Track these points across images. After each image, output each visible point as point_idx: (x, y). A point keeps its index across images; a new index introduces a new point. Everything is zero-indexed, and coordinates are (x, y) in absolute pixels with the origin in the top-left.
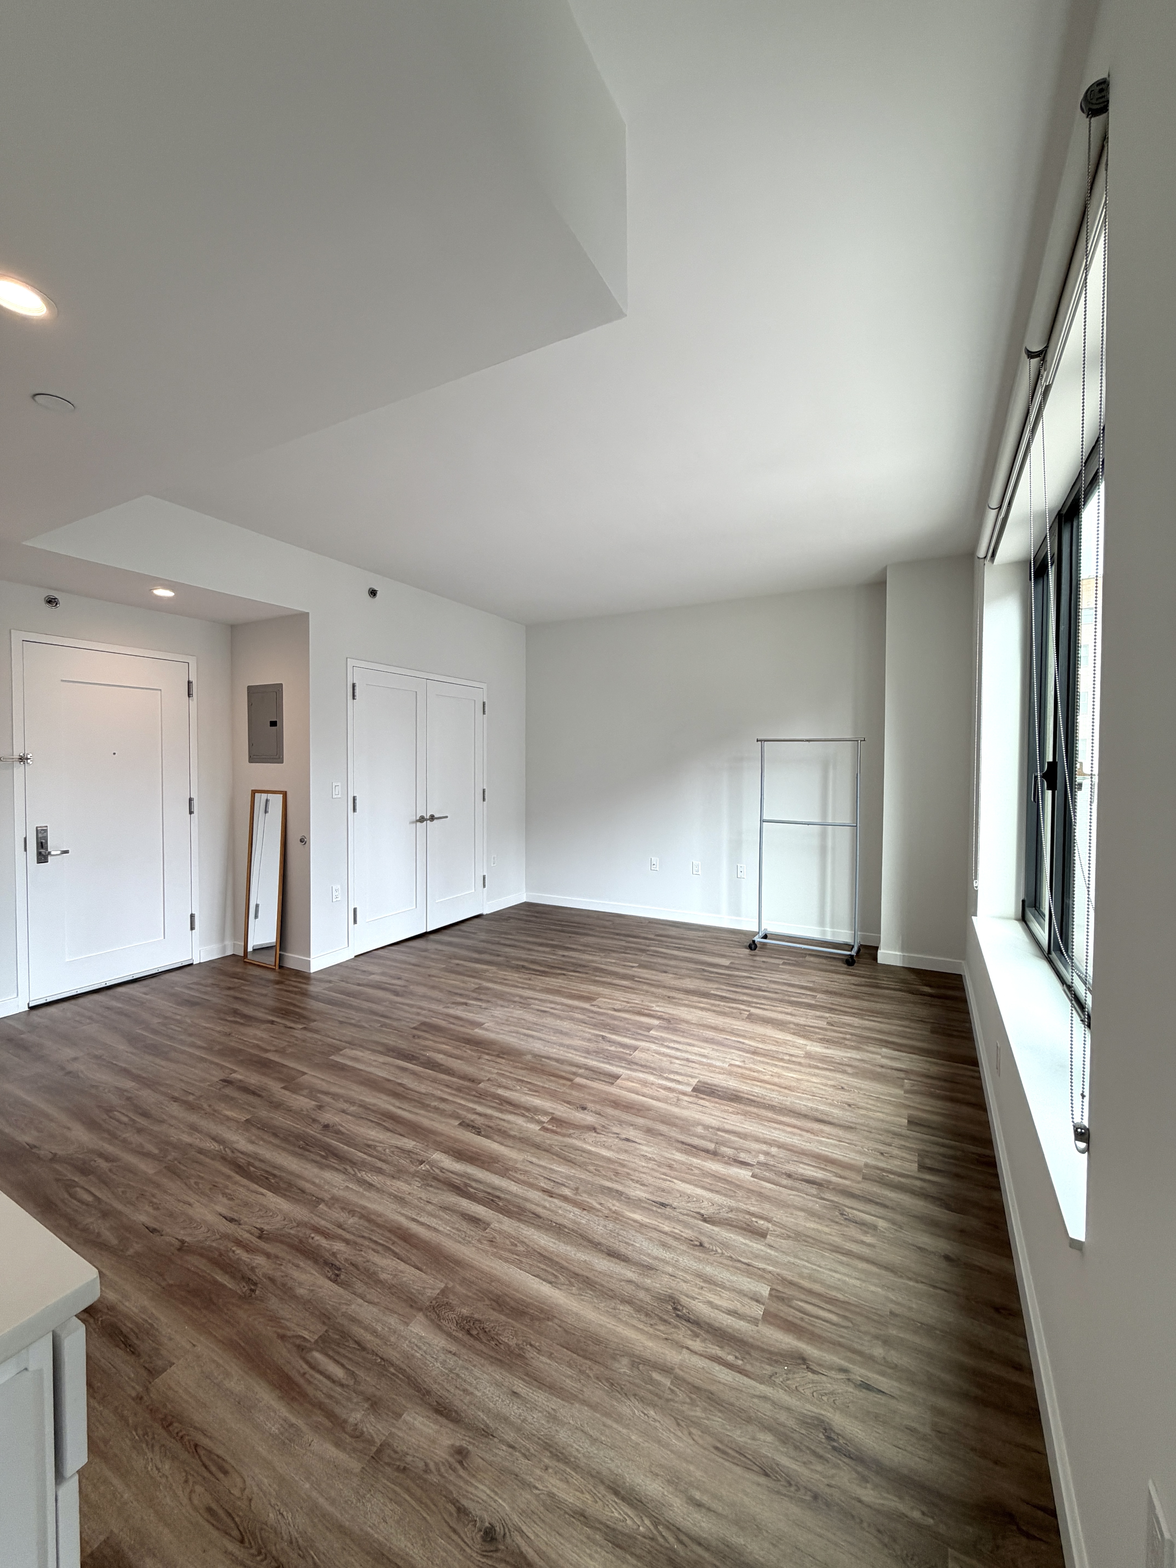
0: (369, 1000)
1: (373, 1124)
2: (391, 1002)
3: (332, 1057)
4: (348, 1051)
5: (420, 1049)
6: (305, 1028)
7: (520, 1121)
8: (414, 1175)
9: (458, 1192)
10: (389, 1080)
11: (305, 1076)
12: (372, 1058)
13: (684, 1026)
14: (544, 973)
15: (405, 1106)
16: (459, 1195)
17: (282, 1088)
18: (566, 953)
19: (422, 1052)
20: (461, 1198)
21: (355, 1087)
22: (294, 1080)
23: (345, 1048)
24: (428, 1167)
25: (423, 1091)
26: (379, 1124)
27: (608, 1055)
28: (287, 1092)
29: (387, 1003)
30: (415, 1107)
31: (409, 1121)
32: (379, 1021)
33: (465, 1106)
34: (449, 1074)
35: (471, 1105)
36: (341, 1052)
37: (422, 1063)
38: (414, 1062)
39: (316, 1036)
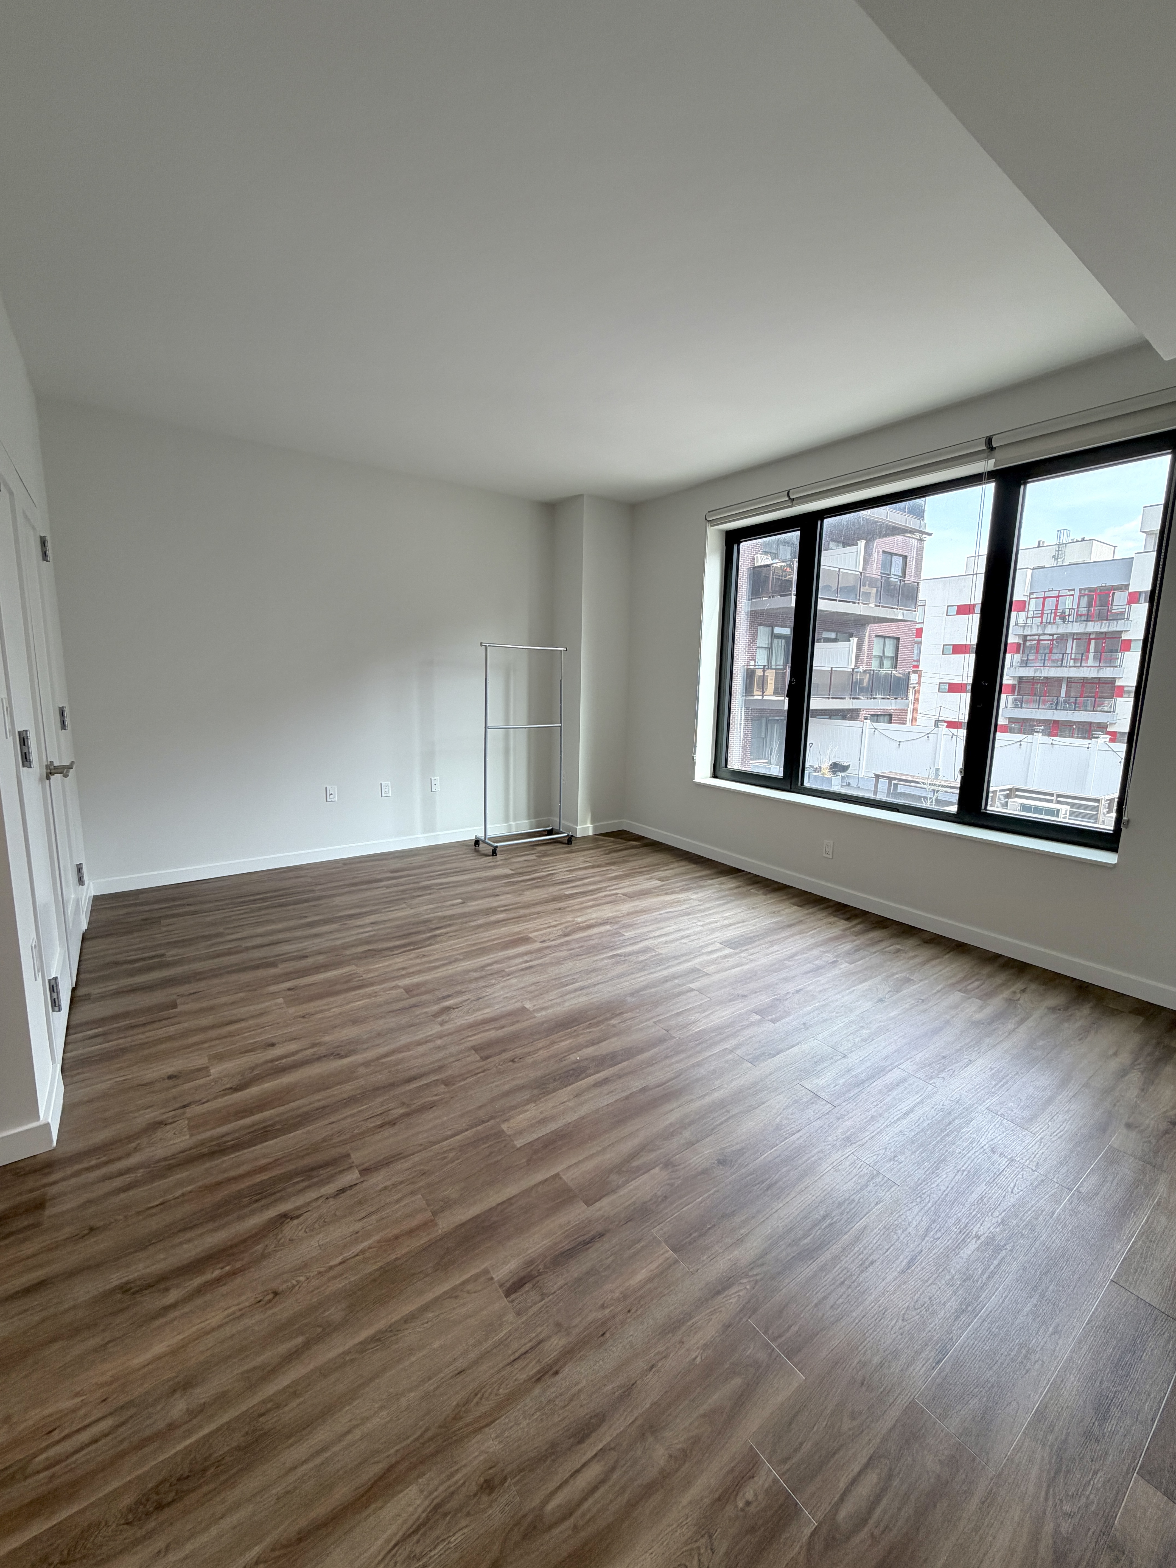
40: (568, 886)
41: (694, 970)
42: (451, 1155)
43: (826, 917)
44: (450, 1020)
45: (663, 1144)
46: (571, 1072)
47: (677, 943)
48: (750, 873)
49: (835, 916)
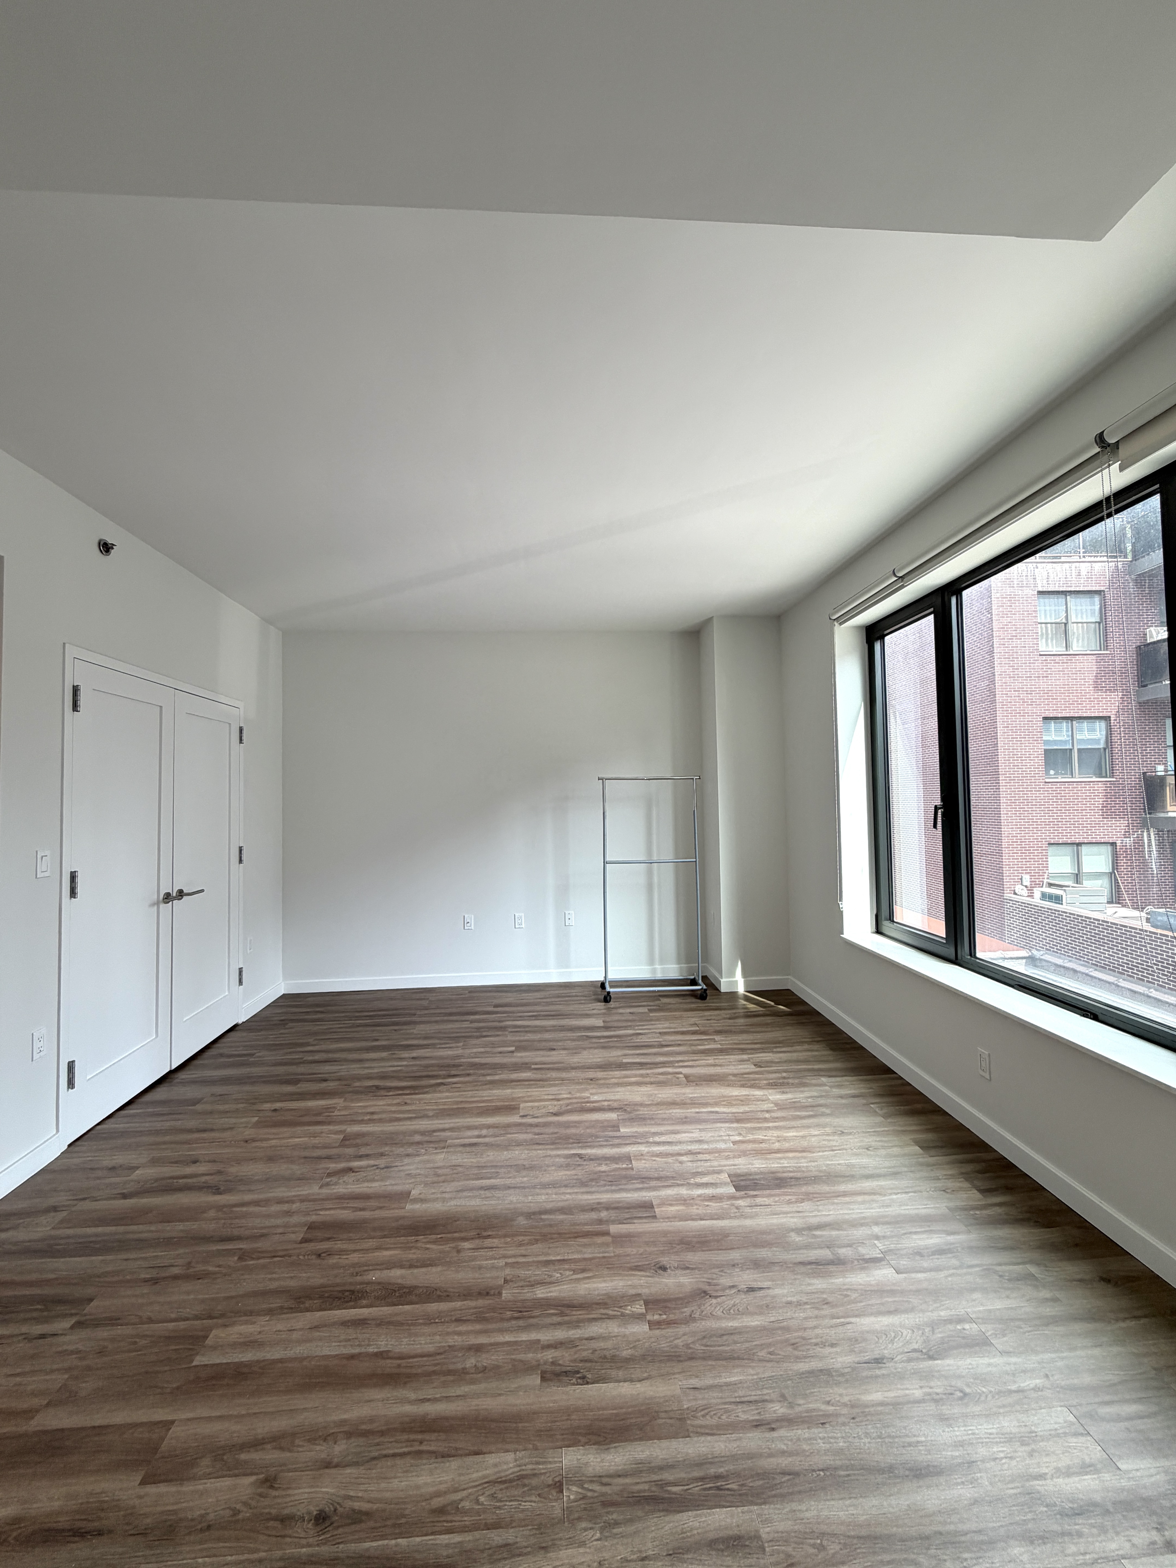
0: (167, 1216)
1: (409, 1460)
2: (220, 1208)
3: (199, 1360)
4: (218, 1335)
5: (352, 1275)
6: (79, 1325)
7: (613, 1328)
8: (570, 1518)
9: (661, 1507)
10: (352, 1357)
11: (175, 1430)
12: (280, 1327)
13: (643, 1111)
14: (415, 1090)
15: (429, 1392)
16: (668, 1511)
17: (143, 1483)
18: (415, 1054)
19: (359, 1278)
20: (678, 1516)
21: (299, 1401)
22: (156, 1449)
23: (210, 1329)
24: (574, 1489)
25: (430, 1348)
26: (419, 1454)
27: (610, 1179)
28: (163, 1488)
29: (212, 1213)
30: (444, 1385)
31: (463, 1418)
32: (229, 1253)
33: (516, 1343)
34: (440, 1299)
35: (524, 1337)
36: (208, 1342)
37: (377, 1298)
38: (364, 1302)
39: (120, 1331)
40: (638, 1052)
41: (648, 1206)
42: (143, 1342)
43: (952, 1176)
44: (336, 1184)
45: (303, 1446)
46: (347, 1293)
47: (670, 1160)
48: (902, 1078)
49: (967, 1180)
